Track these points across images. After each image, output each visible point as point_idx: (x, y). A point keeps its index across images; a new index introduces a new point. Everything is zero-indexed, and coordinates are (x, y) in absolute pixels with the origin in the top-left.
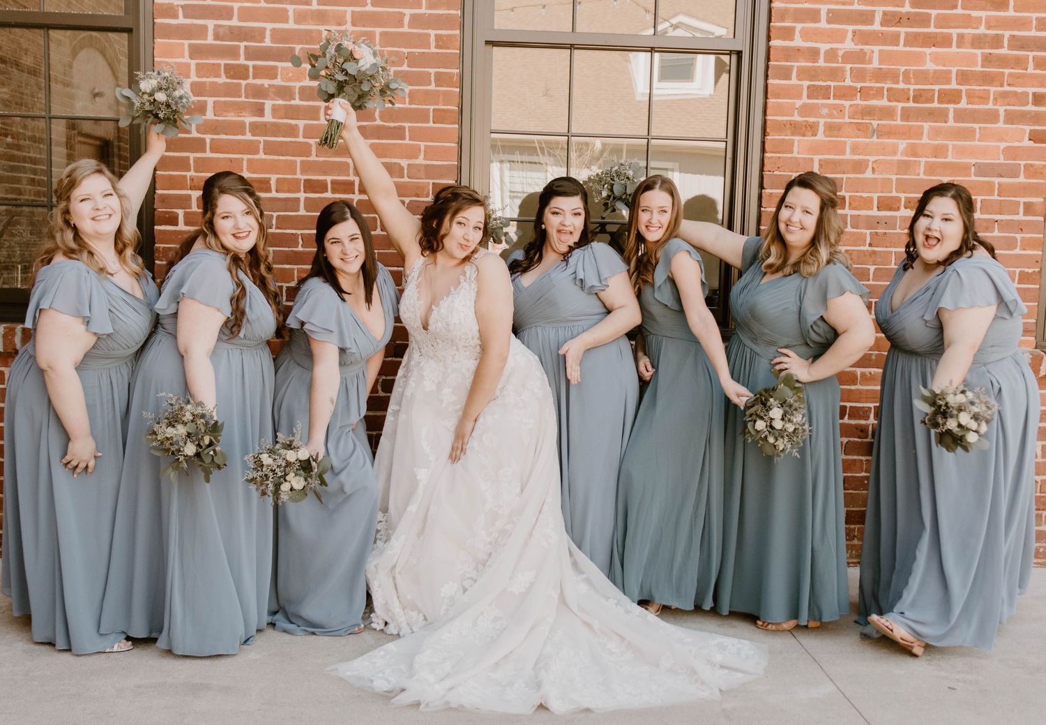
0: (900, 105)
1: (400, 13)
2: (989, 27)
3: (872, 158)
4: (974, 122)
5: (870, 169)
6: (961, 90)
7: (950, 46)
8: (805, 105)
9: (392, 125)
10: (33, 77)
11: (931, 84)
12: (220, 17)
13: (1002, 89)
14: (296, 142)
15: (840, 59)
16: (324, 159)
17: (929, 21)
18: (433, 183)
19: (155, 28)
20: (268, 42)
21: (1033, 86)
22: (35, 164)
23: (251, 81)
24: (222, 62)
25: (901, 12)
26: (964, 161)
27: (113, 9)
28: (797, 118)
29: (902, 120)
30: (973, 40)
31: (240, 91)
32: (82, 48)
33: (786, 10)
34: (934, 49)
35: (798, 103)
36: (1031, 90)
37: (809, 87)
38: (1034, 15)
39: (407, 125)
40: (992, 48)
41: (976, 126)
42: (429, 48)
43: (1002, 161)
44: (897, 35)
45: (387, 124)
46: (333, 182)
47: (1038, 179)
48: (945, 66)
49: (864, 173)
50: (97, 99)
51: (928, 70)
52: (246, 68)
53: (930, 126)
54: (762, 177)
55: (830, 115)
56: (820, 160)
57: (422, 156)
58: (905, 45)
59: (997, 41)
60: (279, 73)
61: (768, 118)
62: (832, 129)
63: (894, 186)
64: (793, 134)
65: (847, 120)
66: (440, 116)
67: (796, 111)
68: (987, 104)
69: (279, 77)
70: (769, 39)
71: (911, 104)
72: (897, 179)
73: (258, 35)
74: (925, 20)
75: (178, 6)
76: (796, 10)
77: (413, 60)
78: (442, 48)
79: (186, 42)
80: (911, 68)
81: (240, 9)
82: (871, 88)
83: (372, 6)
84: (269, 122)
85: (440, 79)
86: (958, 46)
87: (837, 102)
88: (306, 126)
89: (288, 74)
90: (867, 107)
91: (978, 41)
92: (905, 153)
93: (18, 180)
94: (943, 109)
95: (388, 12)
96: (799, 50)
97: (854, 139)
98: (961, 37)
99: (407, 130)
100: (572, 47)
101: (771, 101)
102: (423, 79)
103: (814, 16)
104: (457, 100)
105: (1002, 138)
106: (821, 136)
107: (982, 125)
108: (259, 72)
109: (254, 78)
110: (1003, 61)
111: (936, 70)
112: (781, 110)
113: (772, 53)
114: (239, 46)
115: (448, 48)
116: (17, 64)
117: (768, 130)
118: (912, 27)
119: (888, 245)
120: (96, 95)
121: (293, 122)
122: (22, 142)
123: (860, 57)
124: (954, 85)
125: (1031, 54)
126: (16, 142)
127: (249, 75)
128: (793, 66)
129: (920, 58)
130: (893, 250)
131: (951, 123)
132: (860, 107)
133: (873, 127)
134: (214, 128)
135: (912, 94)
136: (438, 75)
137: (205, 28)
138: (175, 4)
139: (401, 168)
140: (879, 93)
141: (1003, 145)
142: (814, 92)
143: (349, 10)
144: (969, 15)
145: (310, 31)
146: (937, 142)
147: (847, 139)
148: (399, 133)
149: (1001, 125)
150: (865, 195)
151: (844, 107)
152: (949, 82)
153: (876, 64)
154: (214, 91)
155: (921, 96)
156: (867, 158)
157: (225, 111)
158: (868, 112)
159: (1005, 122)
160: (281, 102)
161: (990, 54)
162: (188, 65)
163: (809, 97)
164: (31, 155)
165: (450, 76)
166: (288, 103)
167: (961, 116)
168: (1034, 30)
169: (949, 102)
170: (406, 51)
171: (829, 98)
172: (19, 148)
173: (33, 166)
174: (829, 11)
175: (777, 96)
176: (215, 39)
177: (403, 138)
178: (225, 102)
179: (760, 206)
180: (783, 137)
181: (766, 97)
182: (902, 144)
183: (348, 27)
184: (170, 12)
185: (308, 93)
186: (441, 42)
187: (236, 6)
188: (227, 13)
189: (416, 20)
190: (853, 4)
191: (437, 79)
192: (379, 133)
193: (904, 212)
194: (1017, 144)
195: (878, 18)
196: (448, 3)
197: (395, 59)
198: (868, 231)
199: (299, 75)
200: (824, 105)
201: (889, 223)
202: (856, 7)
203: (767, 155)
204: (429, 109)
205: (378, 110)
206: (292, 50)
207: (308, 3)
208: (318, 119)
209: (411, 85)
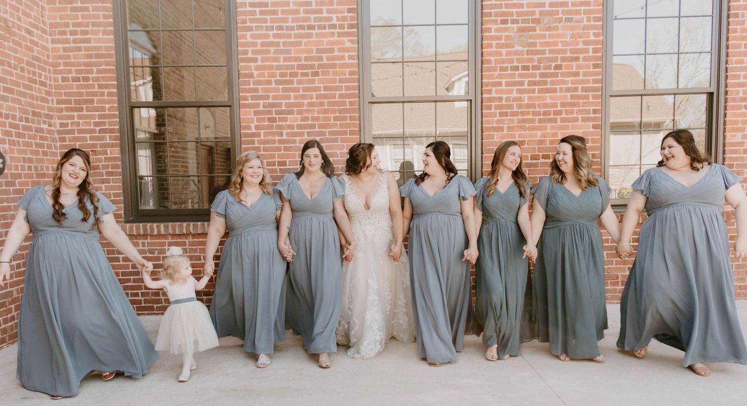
0: (537, 117)
1: (335, 93)
2: (572, 84)
3: (527, 139)
4: (569, 122)
5: (526, 144)
6: (562, 110)
7: (556, 92)
8: (498, 120)
9: (333, 137)
11: (550, 108)
12: (265, 99)
13: (579, 108)
14: (295, 146)
15: (511, 101)
17: (547, 83)
19: (240, 105)
20: (284, 108)
21: (592, 106)
23: (278, 123)
24: (266, 117)
25: (535, 80)
27: (224, 98)
28: (495, 125)
29: (538, 123)
30: (566, 90)
31: (274, 127)
33: (489, 82)
34: (550, 94)
35: (495, 119)
36: (591, 108)
37: (499, 113)
38: (591, 78)
39: (339, 137)
40: (574, 92)
41: (570, 124)
42: (347, 106)
44: (535, 89)
45: (331, 137)
47: (597, 144)
48: (555, 100)
49: (524, 145)
51: (548, 103)
52: (276, 118)
53: (550, 125)
54: (482, 150)
55: (509, 123)
57: (345, 149)
58: (538, 93)
59: (576, 89)
60: (288, 119)
61: (483, 126)
62: (509, 128)
63: (537, 150)
64: (494, 132)
65: (516, 125)
66: (352, 133)
67: (495, 122)
68: (574, 115)
69: (288, 121)
70: (482, 94)
71: (542, 117)
72: (538, 147)
73: (280, 105)
74: (545, 83)
76: (492, 82)
77: (340, 111)
78: (352, 106)
79: (252, 110)
80: (541, 102)
81: (272, 96)
82: (525, 111)
83: (324, 91)
84: (285, 139)
85: (351, 118)
86: (560, 92)
87: (511, 117)
88: (299, 139)
89: (292, 120)
90: (524, 119)
91: (568, 90)
92: (541, 136)
94: (555, 118)
95: (330, 93)
96: (494, 98)
97: (519, 132)
98: (561, 89)
99: (339, 139)
100: (403, 102)
101: (484, 119)
102: (345, 118)
103: (500, 84)
104: (358, 126)
105: (581, 128)
106: (505, 132)
107: (572, 123)
108: (281, 120)
110: (579, 97)
111: (551, 103)
112: (488, 122)
113: (483, 100)
114: (272, 110)
115: (354, 106)
117: (484, 131)
118: (540, 86)
119: (536, 174)
121: (295, 138)
123: (520, 99)
124: (559, 108)
125: (591, 94)
127: (277, 121)
128: (493, 104)
129: (544, 98)
130: (538, 176)
131: (559, 123)
132: (521, 119)
133: (527, 127)
134: (264, 142)
135: (542, 112)
137: (259, 104)
138: (247, 95)
139: (338, 154)
140: (528, 113)
141: (581, 131)
142: (501, 114)
143: (315, 93)
144: (564, 79)
145: (300, 102)
146: (553, 131)
147: (516, 132)
148: (336, 140)
149: (580, 123)
151: (514, 119)
152: (557, 107)
153: (526, 102)
154: (263, 128)
155: (546, 113)
156: (525, 139)
157: (268, 135)
158: (524, 121)
159: (582, 122)
160: (289, 131)
161: (574, 94)
162: (253, 118)
163: (500, 116)
165: (355, 116)
166: (292, 131)
167: (563, 120)
168: (591, 84)
169: (557, 115)
170: (337, 108)
171: (508, 116)
174: (506, 82)
175: (486, 117)
176: (263, 108)
177: (338, 142)
178: (268, 132)
179: (482, 161)
180: (490, 133)
181: (482, 118)
182: (539, 133)
183: (314, 100)
184: (246, 98)
185: (299, 127)
186: (351, 103)
187: (271, 94)
188: (268, 98)
189: (341, 96)
190: (515, 78)
191: (350, 118)
192: (329, 140)
193: (542, 160)
194: (587, 130)
195: (526, 83)
196: (353, 88)
197: (334, 111)
198: (527, 169)
199: (296, 120)
200: (506, 119)
201: (536, 165)
202: (517, 79)
203: (484, 141)
204: (347, 130)
205: (327, 131)
206: (293, 110)
207: (299, 92)
208: (303, 136)
209: (340, 121)
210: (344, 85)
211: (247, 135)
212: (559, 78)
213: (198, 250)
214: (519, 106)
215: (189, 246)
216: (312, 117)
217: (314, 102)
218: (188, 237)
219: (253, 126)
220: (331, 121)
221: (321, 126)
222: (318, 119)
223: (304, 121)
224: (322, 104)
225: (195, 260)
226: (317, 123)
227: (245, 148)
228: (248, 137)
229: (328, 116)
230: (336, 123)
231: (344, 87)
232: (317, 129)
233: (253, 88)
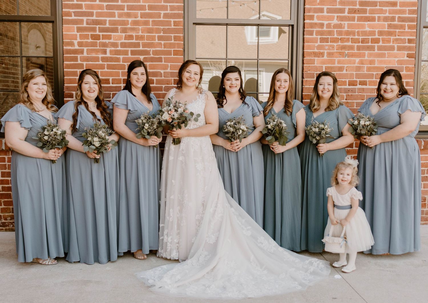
0: (356, 45)
1: (159, 13)
2: (390, 14)
3: (346, 66)
4: (385, 50)
5: (345, 70)
6: (380, 38)
7: (375, 21)
8: (319, 45)
9: (157, 56)
10: (13, 41)
11: (368, 36)
12: (89, 16)
13: (396, 37)
14: (119, 64)
15: (332, 27)
17: (367, 12)
18: (174, 79)
19: (63, 21)
20: (107, 25)
21: (407, 36)
22: (14, 75)
23: (101, 40)
24: (90, 33)
25: (355, 8)
26: (381, 66)
27: (47, 13)
28: (316, 50)
29: (357, 50)
30: (384, 19)
31: (97, 44)
32: (32, 29)
33: (311, 8)
34: (369, 22)
35: (316, 45)
36: (407, 38)
37: (320, 38)
38: (407, 8)
39: (163, 56)
40: (391, 22)
41: (386, 52)
42: (171, 26)
43: (396, 65)
44: (354, 17)
45: (155, 56)
47: (411, 72)
48: (373, 29)
49: (343, 71)
50: (38, 49)
51: (367, 31)
52: (99, 35)
53: (368, 52)
54: (303, 74)
55: (329, 49)
56: (325, 67)
57: (169, 69)
58: (357, 21)
59: (393, 19)
60: (112, 37)
61: (305, 51)
62: (330, 54)
63: (355, 76)
64: (314, 57)
65: (335, 51)
66: (176, 53)
67: (316, 48)
68: (390, 43)
69: (112, 39)
70: (304, 20)
71: (360, 44)
72: (356, 73)
73: (104, 22)
74: (365, 11)
75: (72, 12)
76: (315, 8)
77: (165, 31)
78: (176, 26)
79: (75, 26)
80: (360, 30)
81: (96, 12)
82: (344, 38)
83: (148, 10)
84: (108, 57)
85: (176, 38)
86: (378, 21)
87: (332, 44)
88: (123, 58)
89: (116, 38)
90: (343, 45)
91: (386, 19)
92: (359, 63)
93: (8, 82)
94: (373, 46)
95: (154, 13)
96: (316, 24)
97: (338, 58)
98: (379, 17)
99: (163, 58)
100: (227, 25)
101: (306, 44)
103: (321, 10)
104: (182, 46)
105: (396, 56)
106: (325, 57)
107: (388, 52)
108: (104, 37)
109: (102, 39)
110: (396, 27)
111: (370, 31)
112: (309, 47)
113: (305, 25)
114: (96, 27)
115: (179, 26)
116: (6, 36)
117: (305, 55)
118: (360, 14)
119: (353, 99)
120: (37, 47)
121: (118, 56)
122: (9, 66)
123: (340, 26)
124: (377, 36)
125: (407, 24)
126: (6, 66)
127: (100, 38)
128: (314, 30)
129: (363, 26)
130: (355, 101)
131: (376, 51)
132: (340, 46)
133: (346, 53)
134: (87, 59)
135: (360, 40)
136: (175, 37)
137: (82, 20)
138: (71, 11)
139: (161, 74)
140: (348, 40)
141: (397, 59)
142: (322, 40)
143: (139, 12)
144: (382, 9)
145: (124, 21)
146: (371, 59)
147: (336, 58)
148: (160, 60)
149: (396, 51)
150: (343, 80)
151: (334, 46)
152: (375, 35)
153: (346, 29)
154: (87, 45)
155: (364, 41)
156: (344, 65)
157: (91, 53)
158: (344, 47)
159: (397, 50)
160: (113, 49)
161: (391, 24)
162: (76, 35)
164: (13, 71)
165: (180, 37)
166: (116, 49)
167: (380, 48)
168: (407, 14)
169: (375, 43)
170: (162, 27)
171: (328, 42)
172: (8, 69)
173: (13, 76)
174: (327, 8)
175: (308, 42)
176: (87, 25)
177: (162, 62)
178: (91, 49)
179: (302, 85)
180: (311, 58)
181: (304, 43)
182: (357, 60)
183: (139, 19)
184: (69, 14)
185: (123, 45)
186: (176, 23)
187: (95, 11)
188: (91, 14)
189: (166, 15)
190: (336, 5)
191: (174, 38)
192: (152, 60)
193: (359, 86)
194: (402, 59)
195: (347, 11)
196: (178, 8)
197: (158, 31)
198: (345, 94)
199: (120, 38)
200: (326, 45)
201: (353, 91)
202: (338, 7)
203: (304, 65)
204: (172, 50)
205: (152, 51)
206: (117, 28)
207: (123, 10)
208: (128, 55)
209: (164, 41)
210: (168, 4)
211: (69, 52)
212: (378, 7)
214: (339, 33)
215: (8, 162)
216: (136, 36)
217: (138, 20)
218: (8, 153)
219: (76, 42)
220: (155, 40)
221: (144, 45)
222: (142, 38)
223: (129, 40)
224: (146, 23)
226: (141, 42)
227: (67, 65)
228: (70, 54)
229: (152, 36)
230: (160, 43)
231: (169, 7)
232: (141, 48)
233: (77, 4)
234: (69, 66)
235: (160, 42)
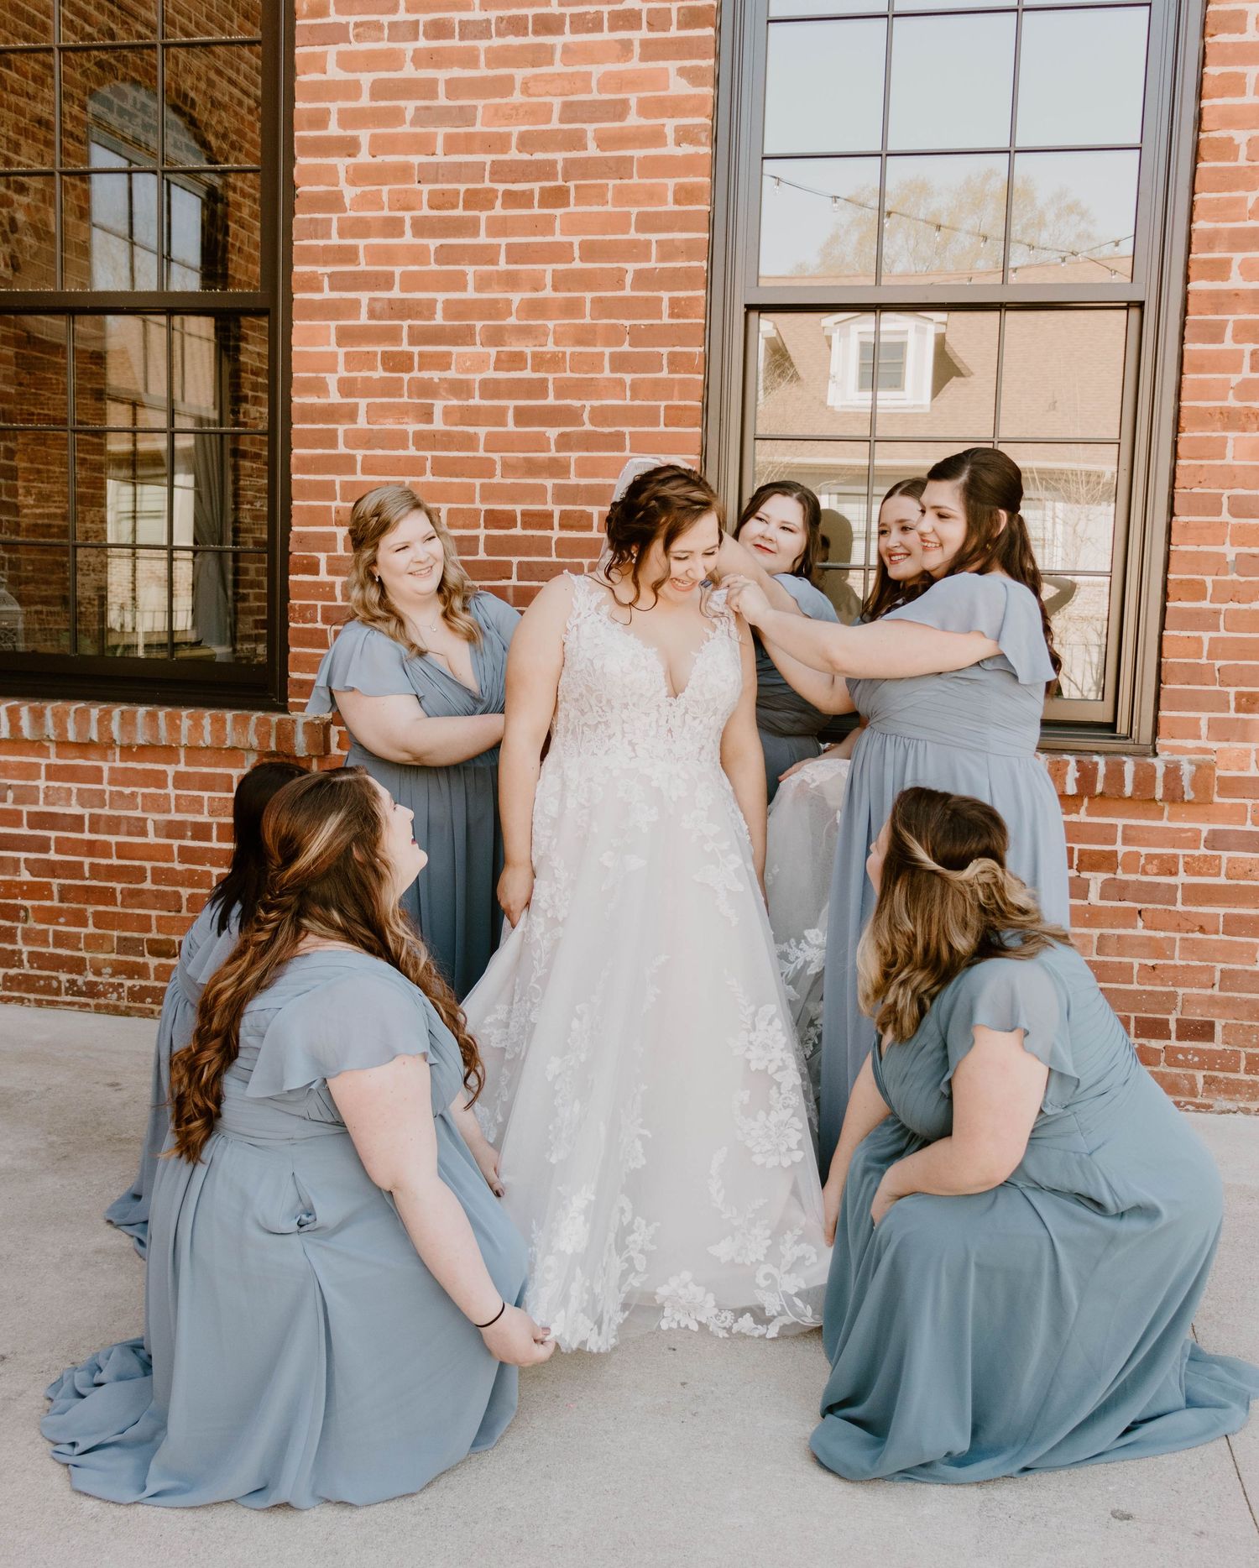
1: (620, 269)
8: (1245, 382)
9: (607, 430)
12: (377, 287)
14: (474, 458)
16: (512, 481)
19: (293, 307)
20: (439, 320)
23: (416, 374)
24: (379, 349)
28: (1232, 402)
31: (401, 388)
33: (1217, 232)
35: (1235, 379)
37: (1253, 353)
39: (627, 430)
42: (661, 318)
45: (598, 429)
46: (524, 514)
52: (410, 356)
54: (1172, 498)
60: (453, 362)
61: (1182, 404)
64: (1225, 428)
66: (675, 416)
67: (1231, 391)
69: (453, 367)
70: (1187, 279)
73: (426, 309)
75: (323, 274)
76: (1234, 232)
77: (637, 336)
78: (678, 316)
79: (333, 324)
81: (403, 274)
83: (581, 261)
84: (438, 431)
85: (676, 362)
88: (488, 435)
89: (465, 363)
95: (605, 270)
96: (1237, 295)
99: (627, 437)
100: (879, 308)
101: (1189, 377)
104: (700, 391)
108: (428, 362)
109: (420, 370)
112: (1204, 391)
113: (1190, 301)
114: (402, 327)
115: (687, 317)
117: (1183, 424)
121: (471, 429)
127: (413, 366)
128: (1228, 320)
134: (366, 440)
136: (672, 357)
137: (356, 303)
138: (321, 272)
143: (549, 268)
145: (496, 301)
148: (615, 442)
154: (368, 389)
157: (380, 417)
160: (455, 402)
162: (334, 355)
163: (1253, 369)
165: (690, 356)
166: (465, 403)
170: (627, 323)
175: (1200, 369)
176: (369, 318)
177: (620, 448)
178: (382, 404)
179: (1169, 542)
180: (1208, 434)
181: (1181, 373)
183: (548, 293)
185: (491, 389)
186: (677, 308)
187: (398, 270)
188: (386, 282)
189: (642, 279)
191: (670, 363)
192: (589, 442)
196: (688, 250)
197: (614, 335)
203: (1180, 462)
204: (659, 407)
205: (587, 409)
206: (471, 328)
207: (494, 262)
208: (505, 425)
209: (635, 372)
210: (654, 237)
211: (312, 414)
213: (139, 800)
215: (110, 783)
216: (535, 355)
217: (545, 299)
218: (109, 752)
219: (332, 380)
220: (601, 371)
221: (563, 390)
222: (554, 362)
223: (509, 370)
224: (572, 308)
225: (129, 834)
226: (551, 377)
227: (301, 458)
228: (313, 422)
229: (593, 354)
230: (620, 379)
231: (654, 246)
232: (551, 401)
233: (339, 246)
234: (310, 465)
235: (618, 375)
